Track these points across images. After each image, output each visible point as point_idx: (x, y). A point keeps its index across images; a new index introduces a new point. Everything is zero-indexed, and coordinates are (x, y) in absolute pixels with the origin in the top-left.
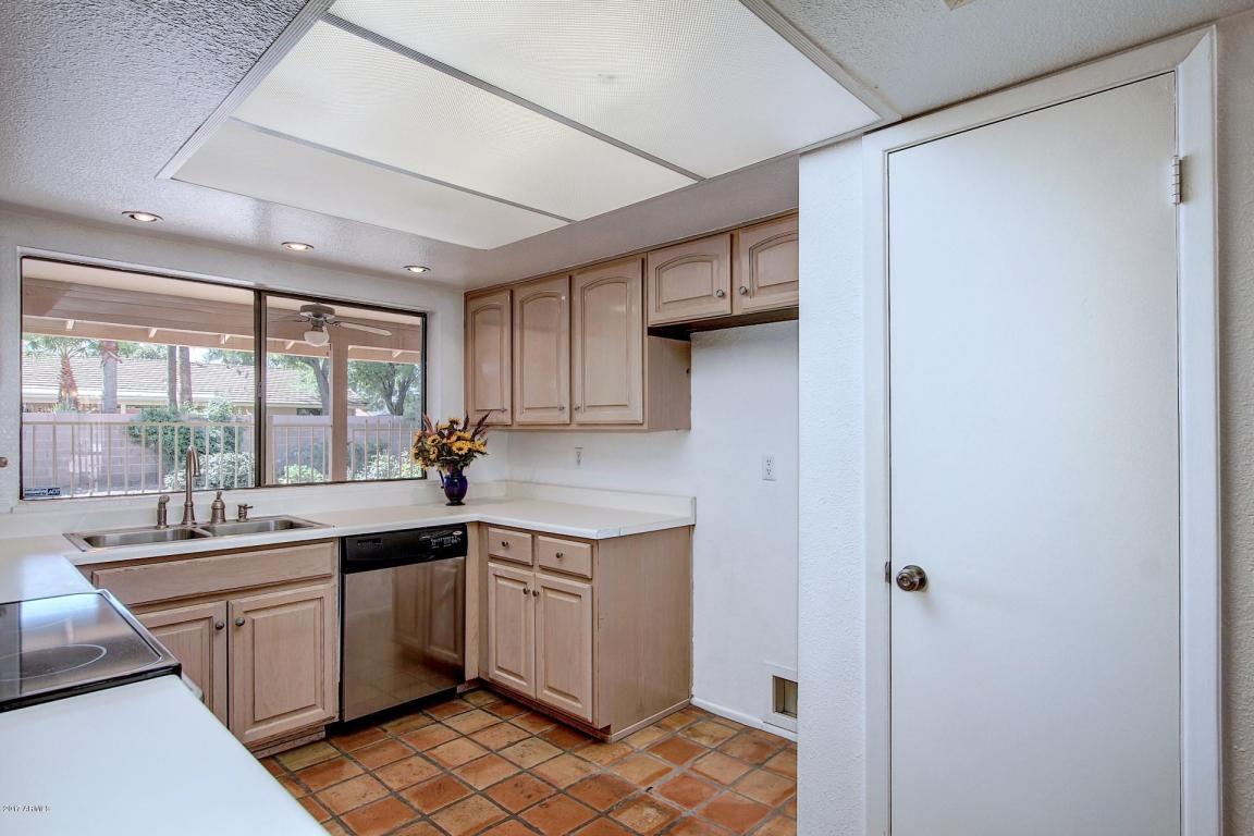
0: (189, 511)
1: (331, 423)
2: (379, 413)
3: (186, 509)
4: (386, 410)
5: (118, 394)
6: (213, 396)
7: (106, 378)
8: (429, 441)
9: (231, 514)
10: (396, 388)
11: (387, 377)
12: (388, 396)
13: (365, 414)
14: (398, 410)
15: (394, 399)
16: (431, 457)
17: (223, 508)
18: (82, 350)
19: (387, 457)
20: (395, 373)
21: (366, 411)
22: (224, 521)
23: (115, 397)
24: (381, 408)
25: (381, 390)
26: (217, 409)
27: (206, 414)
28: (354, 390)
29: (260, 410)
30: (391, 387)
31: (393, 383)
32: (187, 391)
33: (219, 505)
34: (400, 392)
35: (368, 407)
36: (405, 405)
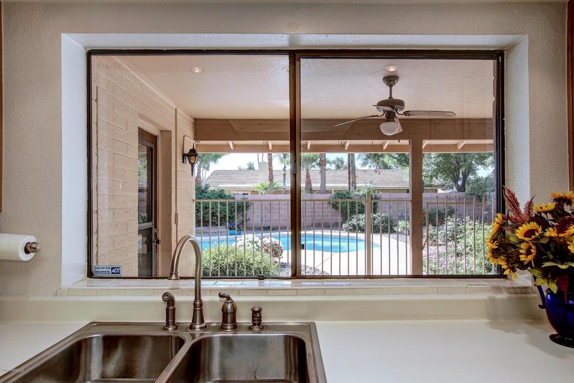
0: (198, 312)
1: (411, 199)
2: (451, 191)
3: (195, 311)
4: (455, 189)
5: (326, 185)
6: (364, 185)
7: (321, 178)
8: (520, 232)
9: (244, 319)
10: (461, 176)
11: (455, 170)
12: (456, 180)
13: (443, 192)
14: (462, 189)
15: (460, 183)
16: (522, 258)
18: (314, 166)
19: (454, 219)
20: (460, 167)
21: (443, 190)
23: (325, 186)
24: (452, 188)
25: (451, 178)
26: (366, 191)
27: (361, 193)
28: (437, 179)
30: (458, 176)
31: (459, 174)
32: (354, 183)
33: (229, 308)
34: (463, 178)
35: (444, 188)
36: (466, 185)
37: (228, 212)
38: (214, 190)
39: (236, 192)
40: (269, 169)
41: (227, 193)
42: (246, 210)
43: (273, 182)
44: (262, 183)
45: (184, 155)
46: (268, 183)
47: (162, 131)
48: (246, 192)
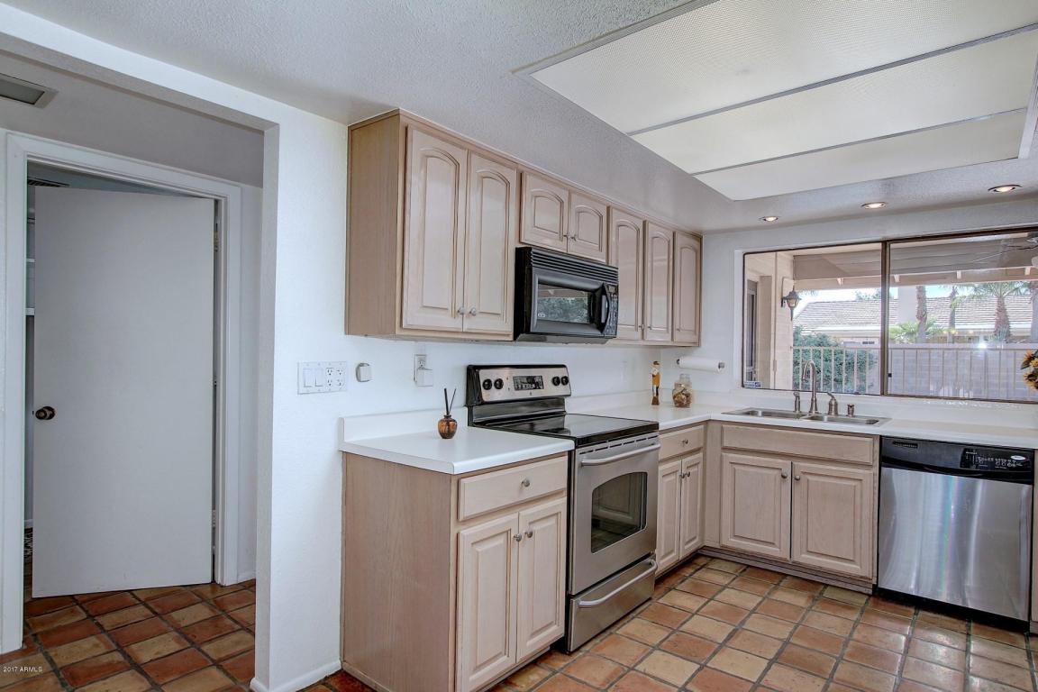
0: (814, 404)
17: (836, 405)
22: (836, 414)
29: (884, 339)
33: (833, 403)
37: (833, 370)
38: (810, 336)
39: (849, 340)
40: (919, 298)
41: (832, 341)
42: (870, 369)
43: (925, 321)
44: (902, 322)
45: (783, 299)
46: (914, 324)
47: (761, 277)
48: (869, 340)
